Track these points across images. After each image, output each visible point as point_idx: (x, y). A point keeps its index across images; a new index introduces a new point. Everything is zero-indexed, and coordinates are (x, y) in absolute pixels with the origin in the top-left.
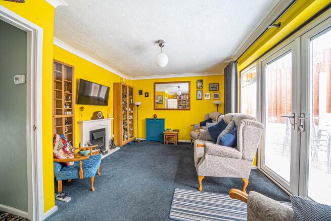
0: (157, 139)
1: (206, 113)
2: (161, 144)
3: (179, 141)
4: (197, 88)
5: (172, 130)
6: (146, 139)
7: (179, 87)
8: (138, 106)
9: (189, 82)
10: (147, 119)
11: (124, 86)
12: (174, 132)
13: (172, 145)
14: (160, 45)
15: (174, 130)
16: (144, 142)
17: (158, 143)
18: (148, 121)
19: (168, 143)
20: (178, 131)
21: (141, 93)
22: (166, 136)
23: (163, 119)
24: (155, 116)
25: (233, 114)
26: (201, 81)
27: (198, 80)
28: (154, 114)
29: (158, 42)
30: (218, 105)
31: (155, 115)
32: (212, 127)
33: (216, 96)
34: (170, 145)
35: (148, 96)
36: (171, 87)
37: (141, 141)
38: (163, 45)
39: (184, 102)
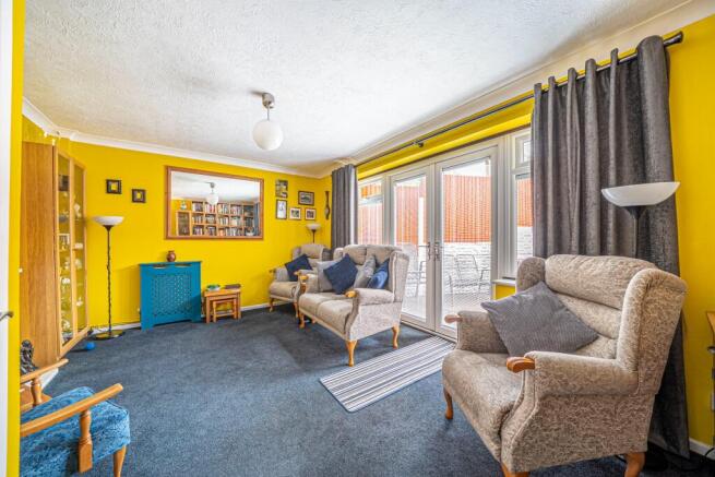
0: (180, 317)
1: (293, 245)
2: (201, 326)
3: (243, 308)
4: (277, 195)
5: (222, 286)
6: (139, 325)
7: (212, 186)
8: (108, 228)
9: (262, 182)
10: (142, 266)
11: (64, 161)
12: (228, 292)
13: (229, 322)
14: (267, 104)
15: (228, 287)
16: (136, 333)
17: (188, 325)
18: (146, 271)
19: (218, 319)
20: (238, 286)
21: (114, 186)
22: (211, 302)
23: (198, 263)
24: (170, 257)
25: (353, 245)
26: (285, 183)
27: (280, 181)
28: (166, 250)
29: (263, 95)
30: (314, 231)
31: (170, 253)
32: (331, 268)
33: (311, 214)
34: (222, 323)
35: (143, 200)
36: (195, 181)
37: (123, 333)
38: (272, 105)
39: (211, 219)
